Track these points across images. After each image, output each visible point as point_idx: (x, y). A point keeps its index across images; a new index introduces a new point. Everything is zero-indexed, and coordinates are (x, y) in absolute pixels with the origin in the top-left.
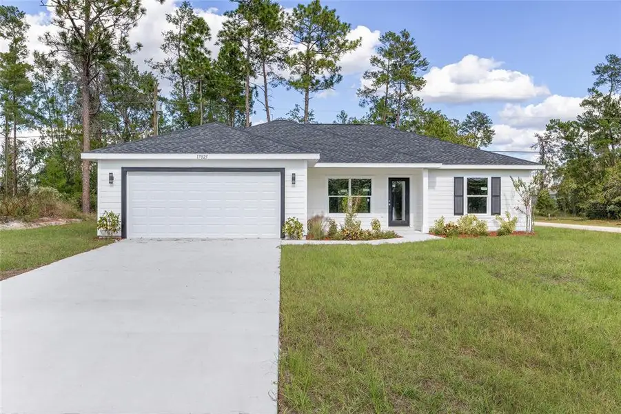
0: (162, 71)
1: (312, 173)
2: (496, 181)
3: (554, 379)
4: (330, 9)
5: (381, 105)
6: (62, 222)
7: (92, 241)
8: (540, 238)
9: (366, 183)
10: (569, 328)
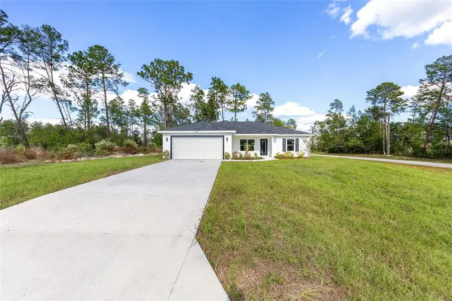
0: (190, 107)
1: (233, 137)
2: (297, 140)
3: (322, 220)
4: (243, 86)
5: (259, 117)
6: (157, 154)
7: (161, 159)
8: (313, 159)
9: (253, 141)
10: (326, 195)
